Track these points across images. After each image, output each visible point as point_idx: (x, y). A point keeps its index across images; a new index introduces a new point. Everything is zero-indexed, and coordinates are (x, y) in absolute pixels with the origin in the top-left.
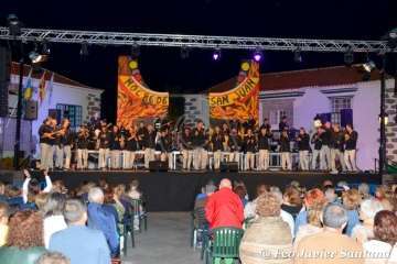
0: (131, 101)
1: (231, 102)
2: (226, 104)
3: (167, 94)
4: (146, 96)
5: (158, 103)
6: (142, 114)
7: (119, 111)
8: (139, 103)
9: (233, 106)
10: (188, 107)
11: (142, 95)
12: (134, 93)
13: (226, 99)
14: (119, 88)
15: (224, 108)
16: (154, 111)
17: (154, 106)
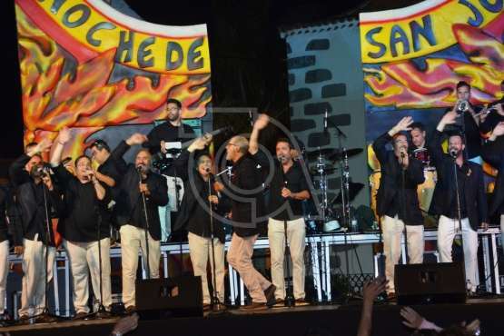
1: (445, 39)
3: (202, 29)
4: (125, 45)
6: (116, 113)
8: (101, 71)
9: (455, 53)
10: (299, 74)
11: (109, 41)
12: (79, 34)
13: (422, 28)
14: (21, 17)
16: (157, 97)
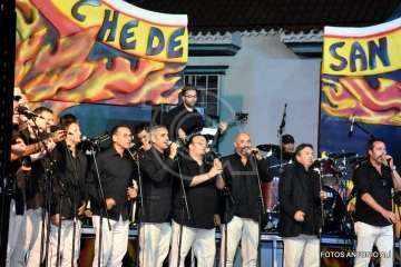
0: (53, 39)
2: (380, 68)
5: (153, 51)
7: (21, 71)
15: (372, 82)
17: (136, 63)
